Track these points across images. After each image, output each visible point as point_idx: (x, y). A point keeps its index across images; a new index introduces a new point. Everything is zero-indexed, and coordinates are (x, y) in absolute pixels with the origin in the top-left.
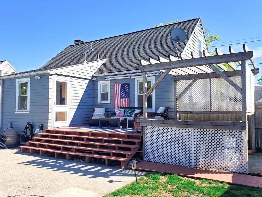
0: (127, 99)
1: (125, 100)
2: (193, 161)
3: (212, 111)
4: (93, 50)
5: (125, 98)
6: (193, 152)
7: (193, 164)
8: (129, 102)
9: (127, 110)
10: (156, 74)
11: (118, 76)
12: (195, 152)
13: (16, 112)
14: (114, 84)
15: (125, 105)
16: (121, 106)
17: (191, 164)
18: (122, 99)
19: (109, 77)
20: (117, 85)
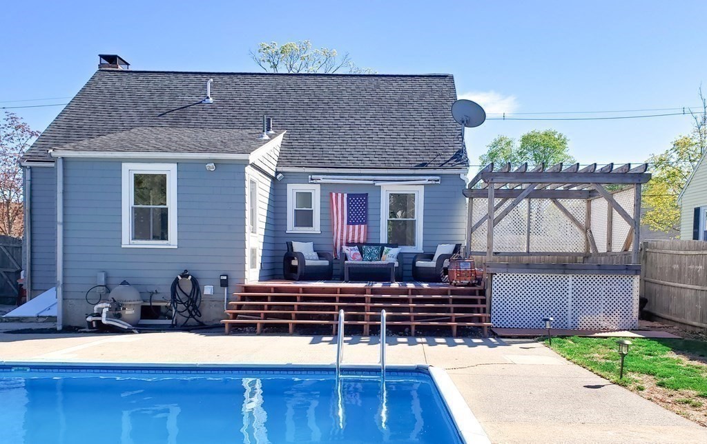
0: (363, 226)
1: (360, 229)
2: (570, 320)
3: (530, 251)
4: (211, 100)
5: (359, 223)
6: (570, 308)
7: (570, 324)
8: (367, 232)
9: (368, 249)
10: (430, 182)
11: (346, 177)
12: (573, 308)
13: (123, 246)
14: (331, 194)
15: (359, 238)
16: (347, 240)
17: (566, 325)
18: (351, 226)
19: (321, 177)
20: (337, 195)
